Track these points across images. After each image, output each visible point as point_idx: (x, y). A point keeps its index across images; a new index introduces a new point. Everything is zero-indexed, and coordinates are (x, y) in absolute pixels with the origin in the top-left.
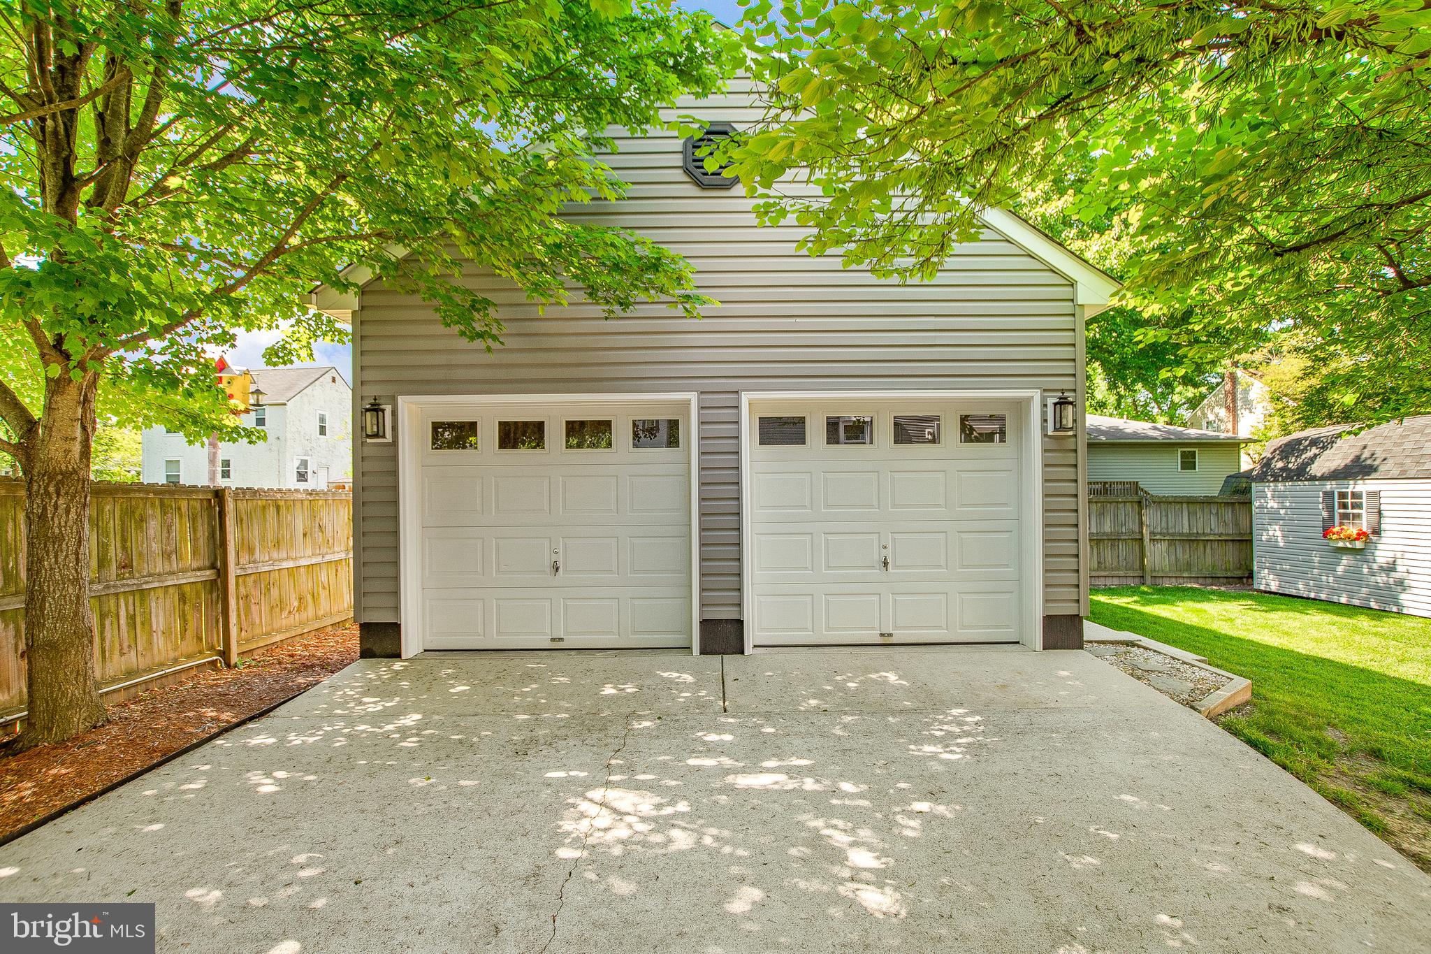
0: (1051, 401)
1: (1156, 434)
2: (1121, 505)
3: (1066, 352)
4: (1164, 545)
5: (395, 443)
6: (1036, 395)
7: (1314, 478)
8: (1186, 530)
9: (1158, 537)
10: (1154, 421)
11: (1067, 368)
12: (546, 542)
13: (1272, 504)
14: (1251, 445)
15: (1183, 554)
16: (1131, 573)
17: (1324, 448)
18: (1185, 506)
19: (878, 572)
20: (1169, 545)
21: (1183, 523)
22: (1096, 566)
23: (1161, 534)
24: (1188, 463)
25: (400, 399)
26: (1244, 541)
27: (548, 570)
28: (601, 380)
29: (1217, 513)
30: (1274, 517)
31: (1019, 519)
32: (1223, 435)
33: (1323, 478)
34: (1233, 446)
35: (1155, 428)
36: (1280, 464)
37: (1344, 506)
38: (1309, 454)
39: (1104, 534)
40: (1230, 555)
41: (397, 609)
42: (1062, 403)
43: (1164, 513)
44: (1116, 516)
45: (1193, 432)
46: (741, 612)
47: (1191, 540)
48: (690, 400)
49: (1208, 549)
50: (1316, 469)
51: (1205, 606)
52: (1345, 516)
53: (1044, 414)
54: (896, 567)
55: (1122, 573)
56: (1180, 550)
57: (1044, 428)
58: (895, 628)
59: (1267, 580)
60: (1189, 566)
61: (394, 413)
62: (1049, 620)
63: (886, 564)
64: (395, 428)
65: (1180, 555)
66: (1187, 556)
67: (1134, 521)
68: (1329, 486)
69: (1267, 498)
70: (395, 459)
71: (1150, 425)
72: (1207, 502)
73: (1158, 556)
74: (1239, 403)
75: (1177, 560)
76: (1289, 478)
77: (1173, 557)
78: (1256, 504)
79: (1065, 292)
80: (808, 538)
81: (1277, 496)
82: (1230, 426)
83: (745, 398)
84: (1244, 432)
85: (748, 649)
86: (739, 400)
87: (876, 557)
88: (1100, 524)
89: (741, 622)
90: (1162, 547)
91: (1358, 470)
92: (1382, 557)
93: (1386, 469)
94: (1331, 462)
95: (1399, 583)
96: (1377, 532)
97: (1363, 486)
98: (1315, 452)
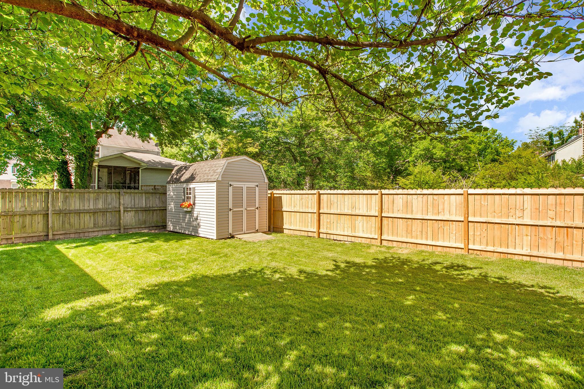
2: (109, 194)
4: (133, 213)
8: (144, 205)
9: (129, 209)
13: (171, 193)
17: (186, 170)
18: (144, 194)
20: (135, 213)
22: (92, 226)
23: (131, 208)
26: (164, 210)
29: (159, 198)
30: (172, 198)
36: (175, 177)
37: (187, 193)
38: (183, 172)
39: (98, 209)
43: (133, 198)
44: (106, 200)
47: (146, 210)
49: (155, 214)
50: (183, 179)
52: (187, 198)
55: (108, 228)
56: (140, 215)
60: (145, 222)
65: (141, 217)
66: (144, 218)
67: (116, 203)
68: (185, 185)
69: (170, 190)
73: (128, 218)
75: (139, 220)
76: (175, 183)
77: (137, 219)
78: (168, 194)
81: (173, 190)
88: (95, 203)
90: (131, 214)
91: (191, 179)
92: (195, 214)
93: (197, 178)
94: (186, 175)
95: (198, 224)
96: (194, 204)
97: (192, 186)
98: (184, 171)
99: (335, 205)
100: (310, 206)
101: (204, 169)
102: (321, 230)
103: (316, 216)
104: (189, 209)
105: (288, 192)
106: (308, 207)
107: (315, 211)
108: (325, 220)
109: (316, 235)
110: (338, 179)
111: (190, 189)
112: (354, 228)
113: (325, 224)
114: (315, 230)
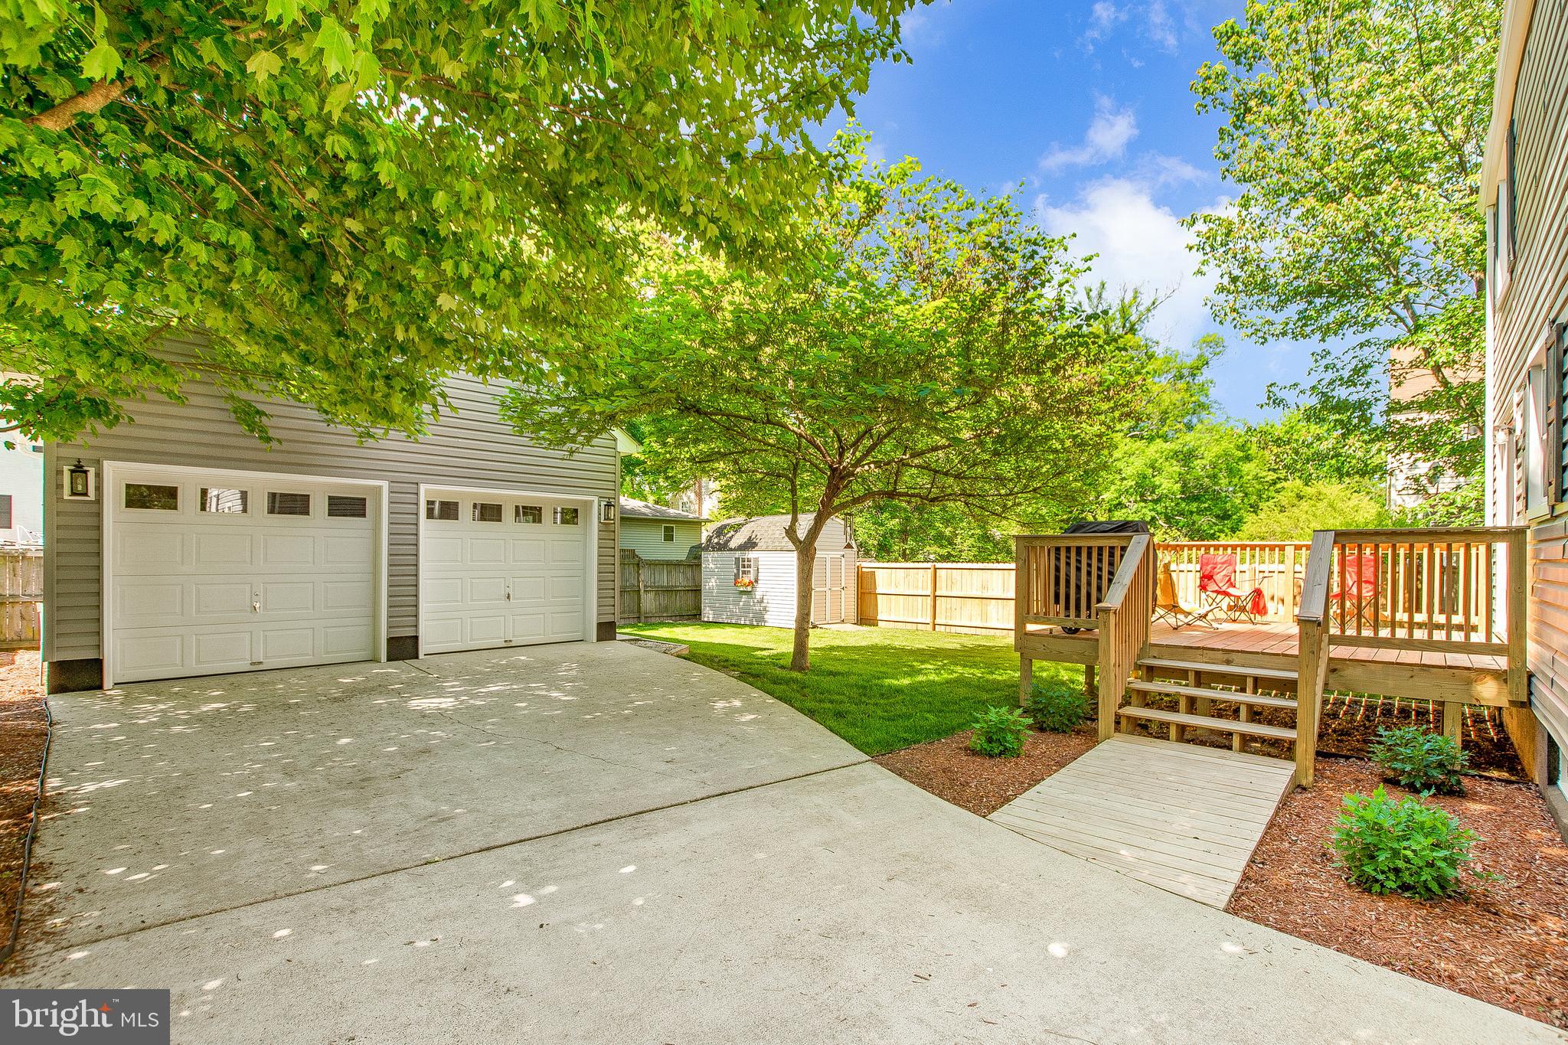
0: (603, 503)
1: (647, 511)
3: (610, 477)
4: (653, 595)
5: (99, 501)
6: (596, 499)
7: (731, 550)
8: (665, 584)
9: (649, 589)
10: (646, 500)
11: (611, 485)
12: (248, 587)
13: (711, 566)
14: (708, 524)
15: (664, 600)
16: (631, 615)
17: (736, 531)
18: (665, 566)
19: (503, 602)
20: (655, 594)
21: (664, 579)
23: (650, 586)
24: (669, 537)
25: (106, 464)
26: (697, 591)
27: (249, 609)
28: (309, 465)
30: (712, 573)
31: (584, 569)
32: (691, 516)
33: (735, 550)
34: (696, 524)
35: (647, 507)
36: (716, 540)
37: (742, 566)
38: (730, 535)
40: (690, 598)
41: (99, 647)
42: (609, 505)
43: (652, 572)
45: (672, 511)
46: (417, 631)
47: (669, 591)
48: (380, 487)
49: (678, 596)
50: (733, 544)
51: (675, 629)
52: (744, 572)
53: (599, 510)
54: (515, 599)
56: (661, 598)
57: (599, 518)
58: (514, 636)
59: (708, 614)
60: (666, 609)
61: (99, 476)
62: (600, 625)
63: (508, 597)
64: (99, 488)
65: (661, 601)
67: (634, 578)
68: (738, 554)
69: (710, 561)
70: (99, 515)
71: (643, 503)
72: (677, 564)
73: (648, 601)
74: (703, 490)
75: (659, 604)
76: (719, 550)
77: (657, 603)
78: (703, 566)
79: (611, 443)
80: (459, 581)
81: (715, 561)
82: (697, 507)
83: (423, 488)
84: (705, 515)
85: (421, 656)
86: (418, 489)
87: (503, 593)
89: (416, 638)
90: (651, 596)
91: (750, 545)
92: (758, 595)
93: (761, 544)
94: (738, 539)
95: (765, 609)
96: (756, 581)
97: (751, 555)
98: (732, 533)
99: (959, 583)
100: (920, 585)
101: (770, 532)
102: (937, 622)
103: (929, 600)
104: (749, 589)
105: (886, 565)
106: (917, 587)
107: (929, 593)
108: (944, 607)
109: (930, 628)
110: (958, 540)
111: (749, 561)
112: (984, 615)
113: (943, 612)
114: (929, 620)
